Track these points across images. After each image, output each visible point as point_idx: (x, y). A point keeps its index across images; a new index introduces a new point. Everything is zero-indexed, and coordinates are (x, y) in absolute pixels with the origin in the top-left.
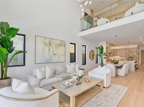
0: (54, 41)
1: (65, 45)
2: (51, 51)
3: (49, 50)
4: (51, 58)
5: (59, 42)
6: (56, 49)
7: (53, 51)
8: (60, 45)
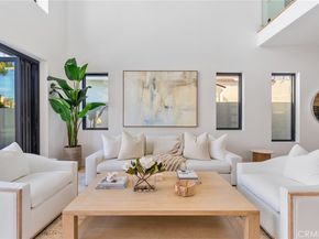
0: (165, 75)
1: (197, 82)
2: (157, 100)
3: (152, 99)
4: (156, 116)
5: (177, 76)
6: (170, 93)
7: (162, 101)
8: (182, 83)
